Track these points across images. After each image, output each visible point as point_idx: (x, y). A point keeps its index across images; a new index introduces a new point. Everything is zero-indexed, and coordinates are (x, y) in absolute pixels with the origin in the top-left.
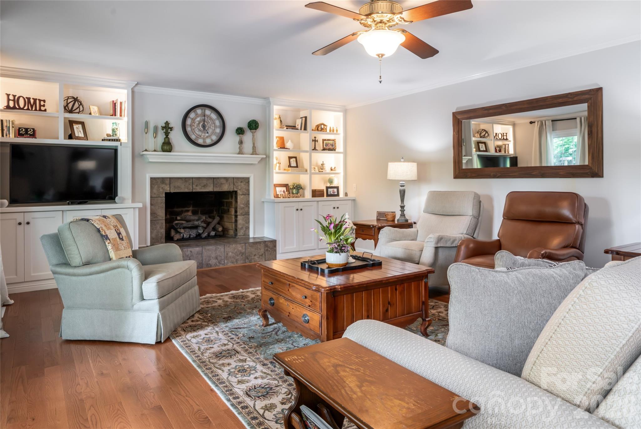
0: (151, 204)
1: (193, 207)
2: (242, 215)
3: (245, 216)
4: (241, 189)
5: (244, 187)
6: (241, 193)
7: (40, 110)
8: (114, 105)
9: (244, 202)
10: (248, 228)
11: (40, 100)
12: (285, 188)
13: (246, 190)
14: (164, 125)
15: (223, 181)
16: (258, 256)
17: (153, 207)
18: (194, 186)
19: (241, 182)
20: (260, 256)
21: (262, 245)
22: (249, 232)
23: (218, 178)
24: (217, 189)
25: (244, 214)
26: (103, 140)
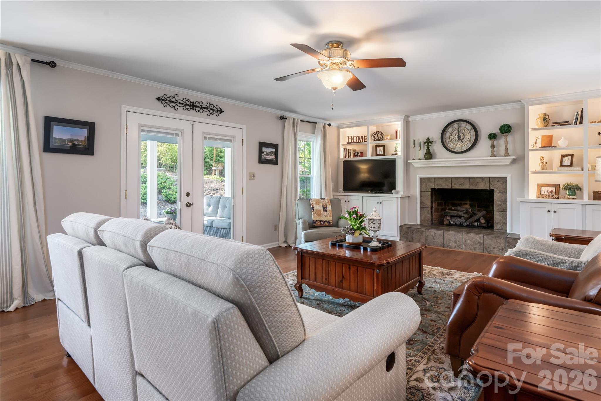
0: (421, 196)
1: (470, 201)
2: (498, 211)
3: (502, 212)
4: (498, 187)
5: (502, 186)
6: (498, 191)
7: (365, 141)
8: (396, 132)
9: (501, 200)
10: (505, 224)
11: (365, 136)
12: (554, 188)
13: (503, 189)
14: (426, 141)
15: (478, 180)
16: (498, 249)
17: (422, 198)
18: (452, 184)
19: (498, 181)
20: (500, 250)
21: (502, 240)
22: (506, 227)
23: (474, 178)
24: (473, 187)
25: (500, 210)
26: (392, 155)
